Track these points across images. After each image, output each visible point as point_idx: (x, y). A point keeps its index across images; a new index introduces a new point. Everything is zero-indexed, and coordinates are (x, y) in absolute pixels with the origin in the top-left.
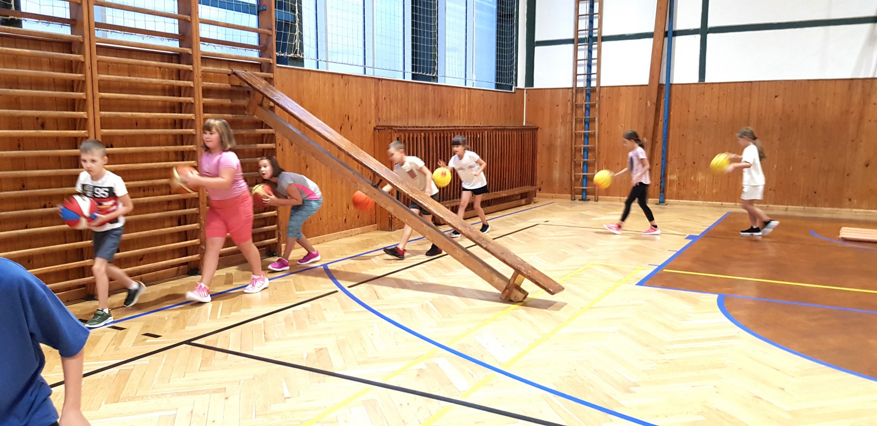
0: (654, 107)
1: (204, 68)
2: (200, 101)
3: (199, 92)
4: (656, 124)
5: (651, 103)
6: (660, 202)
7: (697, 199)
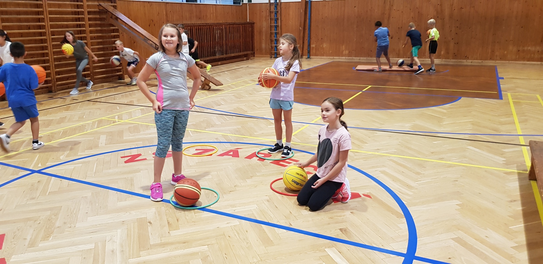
0: (304, 12)
1: (88, 3)
2: (87, 16)
3: (86, 13)
4: (305, 21)
5: (302, 11)
6: (308, 58)
7: (323, 56)
